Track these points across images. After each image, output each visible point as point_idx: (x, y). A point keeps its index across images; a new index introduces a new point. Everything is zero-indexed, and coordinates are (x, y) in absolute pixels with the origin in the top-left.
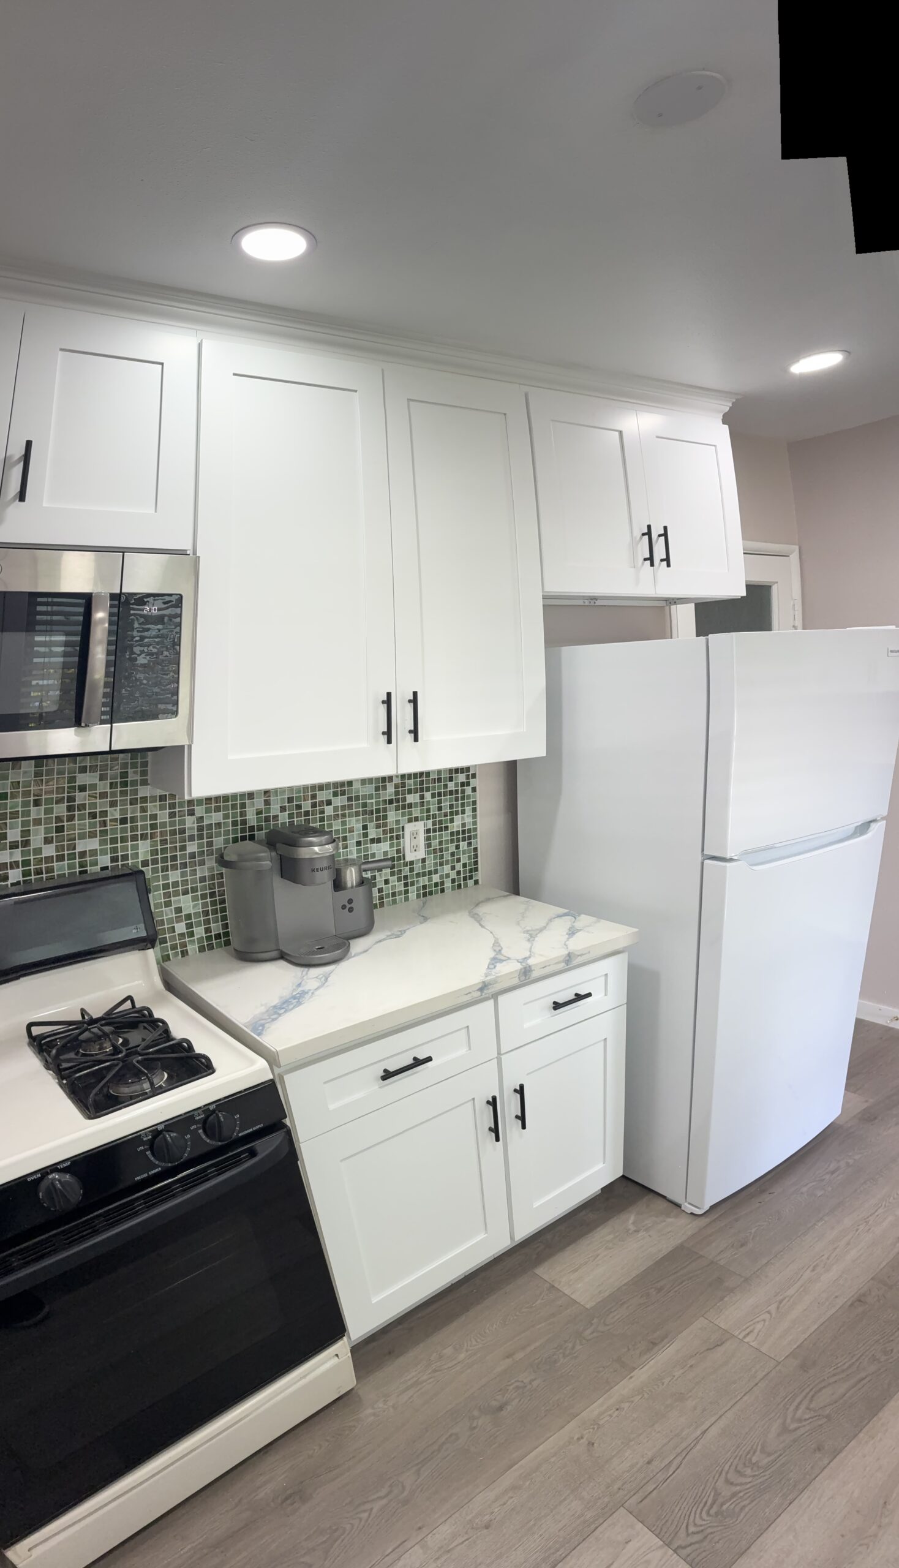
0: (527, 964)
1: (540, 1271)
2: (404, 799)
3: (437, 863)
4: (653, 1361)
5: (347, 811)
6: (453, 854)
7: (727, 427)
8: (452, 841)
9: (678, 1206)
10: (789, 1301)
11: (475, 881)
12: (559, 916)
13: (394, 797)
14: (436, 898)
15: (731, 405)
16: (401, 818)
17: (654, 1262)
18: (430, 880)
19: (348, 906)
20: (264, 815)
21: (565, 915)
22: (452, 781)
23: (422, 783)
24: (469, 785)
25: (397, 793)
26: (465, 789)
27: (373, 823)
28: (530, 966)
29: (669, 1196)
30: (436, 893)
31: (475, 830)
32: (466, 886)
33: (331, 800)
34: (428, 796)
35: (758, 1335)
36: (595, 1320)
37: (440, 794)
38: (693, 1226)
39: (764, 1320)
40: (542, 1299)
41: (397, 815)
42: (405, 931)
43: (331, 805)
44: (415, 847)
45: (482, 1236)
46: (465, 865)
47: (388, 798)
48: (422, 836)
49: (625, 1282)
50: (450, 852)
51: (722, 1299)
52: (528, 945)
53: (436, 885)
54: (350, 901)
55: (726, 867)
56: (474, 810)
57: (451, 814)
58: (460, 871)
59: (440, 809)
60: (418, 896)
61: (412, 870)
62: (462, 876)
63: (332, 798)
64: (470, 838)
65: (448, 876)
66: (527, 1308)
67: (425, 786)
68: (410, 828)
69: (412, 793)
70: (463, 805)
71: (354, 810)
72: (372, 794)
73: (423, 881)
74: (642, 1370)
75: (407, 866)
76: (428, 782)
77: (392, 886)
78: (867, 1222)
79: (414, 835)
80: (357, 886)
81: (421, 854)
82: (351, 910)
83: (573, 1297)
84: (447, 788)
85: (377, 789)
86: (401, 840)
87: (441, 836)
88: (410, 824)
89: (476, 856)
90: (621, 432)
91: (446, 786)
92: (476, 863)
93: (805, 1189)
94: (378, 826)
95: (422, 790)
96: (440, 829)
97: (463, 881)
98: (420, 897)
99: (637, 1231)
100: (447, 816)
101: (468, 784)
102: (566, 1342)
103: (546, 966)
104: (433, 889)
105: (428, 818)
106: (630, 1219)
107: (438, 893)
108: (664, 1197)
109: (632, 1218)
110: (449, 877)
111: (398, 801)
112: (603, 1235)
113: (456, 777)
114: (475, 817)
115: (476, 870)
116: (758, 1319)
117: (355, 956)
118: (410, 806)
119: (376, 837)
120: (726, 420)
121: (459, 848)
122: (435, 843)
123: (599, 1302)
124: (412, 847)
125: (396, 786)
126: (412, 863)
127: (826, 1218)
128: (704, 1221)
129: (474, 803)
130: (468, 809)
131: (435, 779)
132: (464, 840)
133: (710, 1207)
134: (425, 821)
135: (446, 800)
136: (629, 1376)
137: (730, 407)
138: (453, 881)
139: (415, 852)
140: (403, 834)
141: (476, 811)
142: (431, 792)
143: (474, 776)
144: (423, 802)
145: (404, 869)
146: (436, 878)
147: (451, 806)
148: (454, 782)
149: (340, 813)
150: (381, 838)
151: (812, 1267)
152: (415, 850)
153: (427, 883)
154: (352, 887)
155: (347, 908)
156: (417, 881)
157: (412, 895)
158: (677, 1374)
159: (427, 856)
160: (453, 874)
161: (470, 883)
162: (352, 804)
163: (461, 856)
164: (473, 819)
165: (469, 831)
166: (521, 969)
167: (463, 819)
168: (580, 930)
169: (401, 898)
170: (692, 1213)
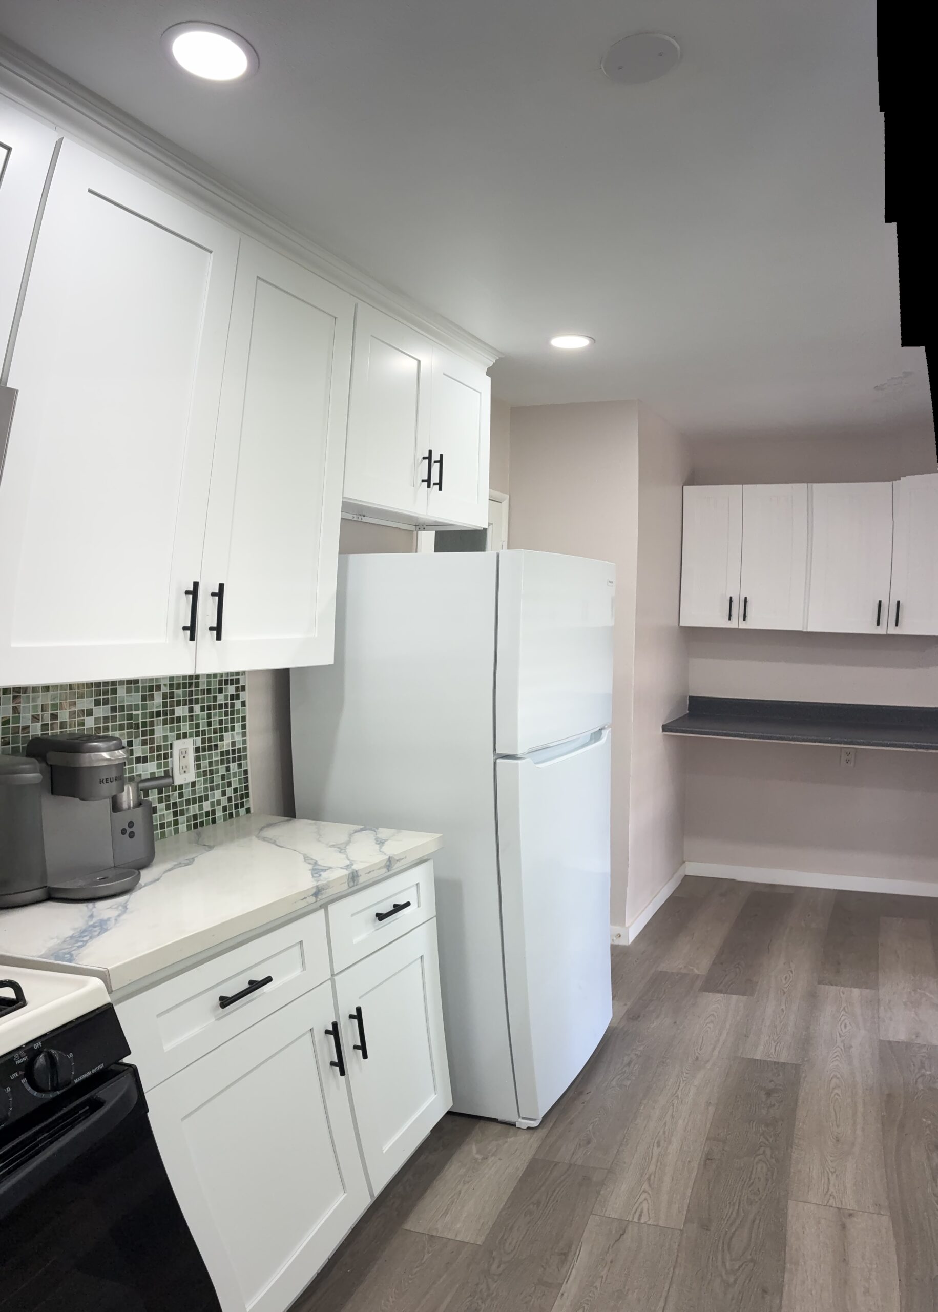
0: (353, 870)
1: (409, 1225)
2: (172, 712)
3: (207, 787)
4: (574, 1270)
5: (110, 724)
6: (223, 777)
7: (489, 379)
8: (222, 762)
9: (513, 1125)
10: (655, 1177)
11: (246, 809)
12: (356, 831)
13: (162, 709)
14: (208, 829)
15: (495, 362)
16: (169, 734)
17: (518, 1180)
18: (201, 808)
19: (129, 830)
20: (11, 725)
21: (362, 830)
22: (222, 693)
23: (191, 693)
24: (239, 699)
25: (165, 705)
26: (234, 703)
27: (138, 739)
28: (356, 871)
29: (501, 1117)
30: (208, 824)
31: (245, 749)
32: (238, 814)
33: (92, 710)
34: (197, 708)
35: (649, 1213)
36: (495, 1253)
37: (209, 708)
38: (534, 1141)
39: (645, 1199)
40: (428, 1253)
41: (165, 730)
42: (193, 859)
43: (92, 715)
44: (184, 767)
45: (342, 1197)
46: (235, 790)
47: (155, 710)
48: (191, 755)
49: (501, 1206)
50: (220, 774)
51: (598, 1193)
52: (343, 856)
53: (207, 814)
54: (131, 824)
55: (518, 764)
56: (244, 727)
57: (221, 730)
58: (231, 797)
59: (209, 724)
60: (189, 828)
61: (181, 795)
62: (233, 803)
63: (93, 707)
64: (240, 758)
65: (219, 802)
66: (417, 1267)
67: (194, 697)
68: (179, 745)
69: (180, 705)
70: (232, 721)
71: (118, 723)
72: (139, 704)
73: (193, 809)
74: (569, 1281)
75: (176, 790)
76: (197, 693)
77: (160, 815)
78: (677, 1097)
79: (183, 754)
80: (135, 807)
81: (191, 776)
82: (132, 835)
83: (458, 1239)
84: (216, 701)
85: (144, 698)
86: (170, 760)
87: (210, 756)
88: (179, 741)
89: (246, 780)
90: (419, 362)
91: (215, 699)
92: (247, 788)
93: (614, 1083)
94: (144, 743)
95: (191, 702)
96: (210, 749)
97: (235, 809)
98: (191, 829)
99: (485, 1158)
100: (216, 733)
101: (238, 697)
102: (477, 1285)
103: (370, 872)
104: (205, 819)
105: (197, 736)
106: (472, 1149)
107: (209, 824)
108: (495, 1120)
109: (474, 1149)
110: (220, 804)
111: (165, 714)
112: (454, 1171)
113: (226, 689)
114: (244, 735)
115: (247, 795)
116: (640, 1200)
117: (145, 886)
118: (179, 720)
119: (142, 756)
120: (489, 372)
121: (229, 771)
122: (204, 763)
123: (488, 1234)
124: (181, 768)
125: (164, 696)
126: (181, 787)
127: (645, 1102)
128: (542, 1133)
129: (244, 719)
130: (238, 725)
131: (204, 689)
132: (234, 761)
133: (543, 1118)
134: (194, 738)
135: (215, 715)
136: (560, 1295)
137: (494, 363)
138: (225, 809)
139: (185, 775)
140: (171, 753)
141: (245, 729)
142: (200, 705)
143: (243, 689)
144: (192, 716)
145: (172, 795)
146: (207, 806)
147: (221, 722)
148: (223, 694)
149: (102, 725)
150: (147, 756)
151: (655, 1144)
152: (185, 772)
153: (198, 813)
154: (129, 808)
155: (128, 833)
156: (187, 809)
157: (182, 827)
158: (604, 1273)
159: (197, 779)
160: (225, 802)
161: (242, 811)
162: (116, 715)
163: (232, 779)
164: (243, 737)
165: (239, 750)
166: (349, 874)
167: (233, 737)
168: (387, 840)
169: (171, 830)
170: (529, 1128)
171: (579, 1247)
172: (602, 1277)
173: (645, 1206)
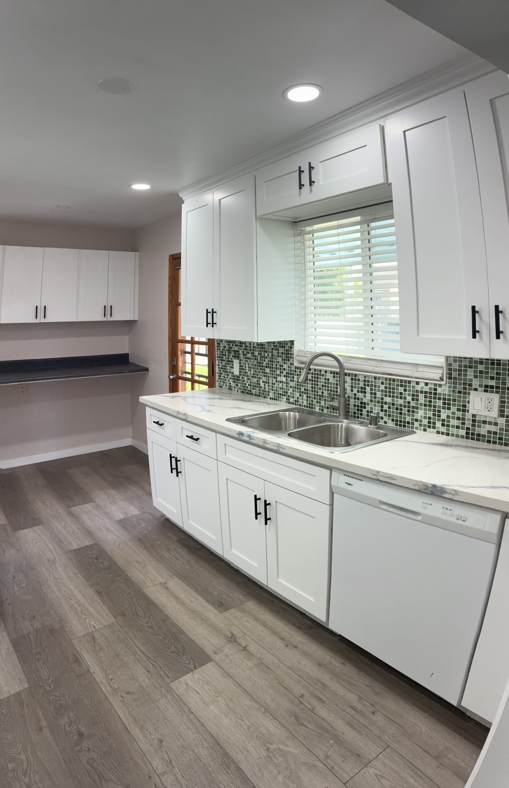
4: (88, 662)
10: (84, 611)
17: (14, 652)
35: (97, 624)
36: (41, 684)
39: (89, 621)
49: (20, 667)
51: (65, 631)
74: (91, 667)
78: (58, 578)
123: (27, 681)
127: (44, 588)
136: (93, 674)
151: (69, 599)
171: (80, 654)
172: (103, 656)
173: (92, 623)
